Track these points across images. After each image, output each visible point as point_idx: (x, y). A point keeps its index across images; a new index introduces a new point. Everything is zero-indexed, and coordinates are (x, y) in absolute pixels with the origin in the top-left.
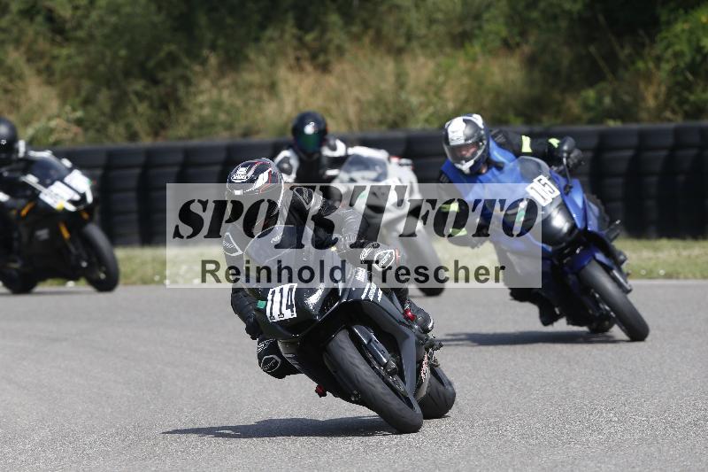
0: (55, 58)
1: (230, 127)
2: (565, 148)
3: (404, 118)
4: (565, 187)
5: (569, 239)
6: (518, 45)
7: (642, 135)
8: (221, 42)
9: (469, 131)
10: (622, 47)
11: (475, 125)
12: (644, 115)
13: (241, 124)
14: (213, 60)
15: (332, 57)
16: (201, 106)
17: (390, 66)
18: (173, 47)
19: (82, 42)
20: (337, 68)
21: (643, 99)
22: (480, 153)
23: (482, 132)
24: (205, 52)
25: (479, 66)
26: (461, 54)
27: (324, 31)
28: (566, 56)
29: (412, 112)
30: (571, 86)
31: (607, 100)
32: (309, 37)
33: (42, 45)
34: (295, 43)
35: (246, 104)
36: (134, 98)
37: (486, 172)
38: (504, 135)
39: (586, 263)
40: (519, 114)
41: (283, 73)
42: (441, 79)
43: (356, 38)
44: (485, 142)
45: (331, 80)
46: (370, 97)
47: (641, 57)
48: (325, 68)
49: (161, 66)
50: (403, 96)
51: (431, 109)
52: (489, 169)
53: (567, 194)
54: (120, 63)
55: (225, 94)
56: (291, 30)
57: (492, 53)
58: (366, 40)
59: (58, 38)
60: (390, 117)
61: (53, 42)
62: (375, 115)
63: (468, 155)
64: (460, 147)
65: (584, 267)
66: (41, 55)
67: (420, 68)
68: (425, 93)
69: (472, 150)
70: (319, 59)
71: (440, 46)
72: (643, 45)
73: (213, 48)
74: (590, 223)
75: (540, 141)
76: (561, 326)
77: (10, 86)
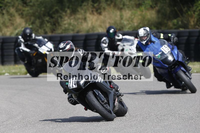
0: (24, 11)
1: (73, 30)
2: (172, 37)
3: (122, 28)
4: (172, 48)
5: (173, 63)
6: (155, 7)
7: (190, 33)
8: (71, 6)
9: (145, 32)
10: (184, 8)
11: (147, 30)
12: (190, 27)
13: (76, 30)
14: (68, 11)
15: (102, 11)
16: (65, 24)
17: (118, 13)
18: (57, 8)
19: (31, 6)
20: (103, 13)
21: (190, 22)
22: (148, 38)
23: (149, 32)
24: (66, 9)
25: (144, 13)
26: (138, 10)
27: (100, 3)
28: (168, 10)
29: (125, 26)
30: (170, 19)
31: (180, 23)
32: (96, 5)
33: (20, 7)
34: (92, 6)
35: (78, 24)
36: (46, 22)
37: (150, 44)
38: (155, 33)
39: (178, 70)
40: (155, 27)
41: (88, 15)
42: (133, 17)
43: (109, 5)
44: (150, 35)
45: (102, 17)
46: (113, 22)
47: (189, 10)
48: (100, 14)
49: (54, 13)
50: (122, 21)
51: (130, 25)
52: (151, 43)
53: (173, 50)
54: (42, 12)
55: (72, 21)
56: (90, 3)
57: (148, 9)
58: (112, 6)
59: (25, 5)
61: (23, 6)
63: (145, 39)
64: (142, 37)
65: (177, 72)
66: (20, 10)
67: (127, 14)
68: (128, 21)
69: (146, 38)
70: (98, 11)
71: (133, 7)
72: (190, 7)
73: (68, 8)
74: (179, 58)
75: (166, 35)
76: (173, 88)
77: (11, 19)
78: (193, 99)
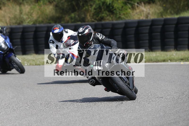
3: (22, 22)
4: (5, 38)
6: (52, 2)
12: (87, 20)
15: (2, 6)
17: (18, 8)
20: (3, 8)
25: (42, 8)
26: (37, 4)
28: (66, 5)
29: (24, 20)
30: (67, 13)
31: (77, 16)
42: (32, 11)
45: (2, 12)
46: (13, 16)
50: (22, 16)
51: (29, 20)
53: (6, 40)
57: (46, 4)
60: (18, 22)
62: (14, 21)
67: (26, 8)
68: (28, 15)
71: (31, 2)
78: (90, 88)
